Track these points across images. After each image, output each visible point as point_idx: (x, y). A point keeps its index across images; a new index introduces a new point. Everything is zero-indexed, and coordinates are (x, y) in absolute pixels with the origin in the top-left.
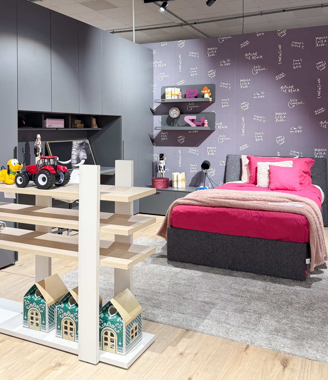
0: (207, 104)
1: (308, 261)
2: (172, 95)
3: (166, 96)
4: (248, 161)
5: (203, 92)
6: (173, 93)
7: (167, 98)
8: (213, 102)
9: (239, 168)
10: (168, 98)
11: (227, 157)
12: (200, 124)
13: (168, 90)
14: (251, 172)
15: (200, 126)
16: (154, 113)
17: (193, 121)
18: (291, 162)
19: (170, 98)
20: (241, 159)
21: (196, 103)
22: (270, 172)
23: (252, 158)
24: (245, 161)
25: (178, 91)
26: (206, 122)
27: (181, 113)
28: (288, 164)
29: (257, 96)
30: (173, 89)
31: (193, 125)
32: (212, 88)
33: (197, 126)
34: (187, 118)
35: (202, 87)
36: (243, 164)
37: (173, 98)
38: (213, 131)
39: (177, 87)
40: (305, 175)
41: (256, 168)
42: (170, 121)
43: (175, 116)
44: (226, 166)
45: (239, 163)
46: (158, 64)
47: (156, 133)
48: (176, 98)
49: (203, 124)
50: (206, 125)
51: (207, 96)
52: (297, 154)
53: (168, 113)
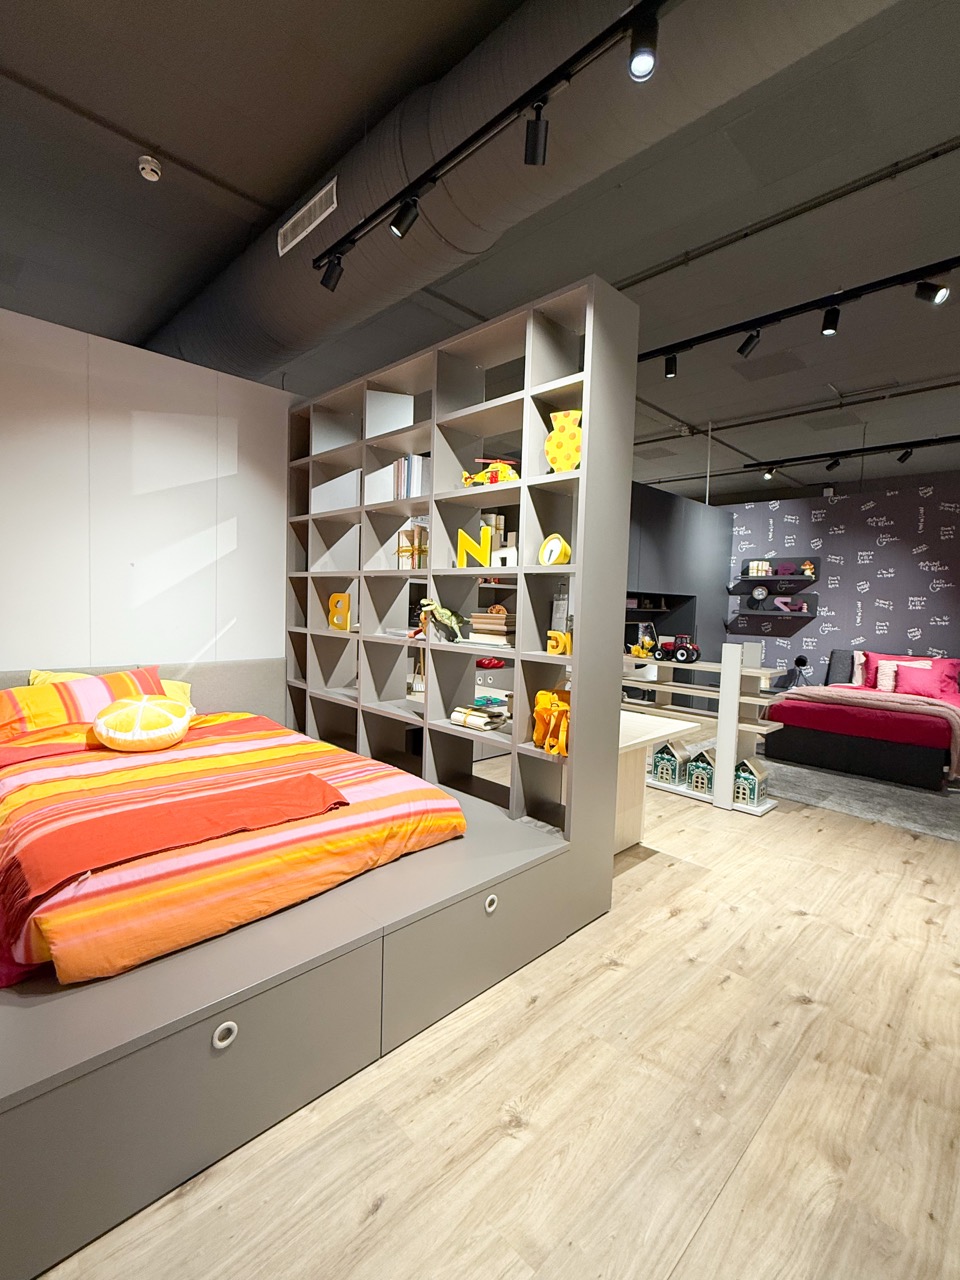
0: (808, 582)
1: (946, 769)
2: (758, 570)
3: (750, 571)
4: (863, 659)
5: (803, 567)
6: (760, 568)
7: (751, 575)
8: (815, 581)
9: (850, 668)
10: (753, 573)
11: (832, 653)
12: (796, 608)
13: (754, 565)
14: (868, 673)
15: (795, 611)
16: (730, 592)
17: (786, 604)
18: (930, 663)
19: (755, 575)
20: (853, 657)
21: (790, 582)
22: (897, 674)
23: (871, 654)
24: (859, 658)
25: (766, 566)
26: (805, 606)
27: (770, 593)
28: (926, 664)
29: (882, 574)
30: (761, 563)
31: (786, 609)
32: (816, 563)
33: (792, 610)
34: (778, 601)
35: (803, 561)
36: (857, 662)
37: (760, 574)
38: (813, 618)
39: (766, 560)
40: (949, 680)
41: (877, 668)
42: (753, 603)
43: (761, 597)
44: (829, 665)
45: (850, 661)
46: (739, 531)
47: (731, 617)
48: (764, 574)
49: (801, 609)
50: (805, 610)
51: (808, 573)
52: (939, 654)
53: (751, 593)
